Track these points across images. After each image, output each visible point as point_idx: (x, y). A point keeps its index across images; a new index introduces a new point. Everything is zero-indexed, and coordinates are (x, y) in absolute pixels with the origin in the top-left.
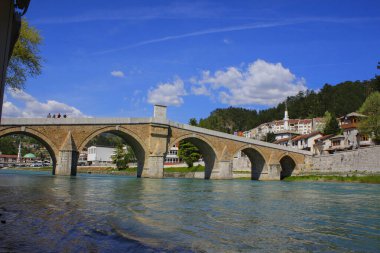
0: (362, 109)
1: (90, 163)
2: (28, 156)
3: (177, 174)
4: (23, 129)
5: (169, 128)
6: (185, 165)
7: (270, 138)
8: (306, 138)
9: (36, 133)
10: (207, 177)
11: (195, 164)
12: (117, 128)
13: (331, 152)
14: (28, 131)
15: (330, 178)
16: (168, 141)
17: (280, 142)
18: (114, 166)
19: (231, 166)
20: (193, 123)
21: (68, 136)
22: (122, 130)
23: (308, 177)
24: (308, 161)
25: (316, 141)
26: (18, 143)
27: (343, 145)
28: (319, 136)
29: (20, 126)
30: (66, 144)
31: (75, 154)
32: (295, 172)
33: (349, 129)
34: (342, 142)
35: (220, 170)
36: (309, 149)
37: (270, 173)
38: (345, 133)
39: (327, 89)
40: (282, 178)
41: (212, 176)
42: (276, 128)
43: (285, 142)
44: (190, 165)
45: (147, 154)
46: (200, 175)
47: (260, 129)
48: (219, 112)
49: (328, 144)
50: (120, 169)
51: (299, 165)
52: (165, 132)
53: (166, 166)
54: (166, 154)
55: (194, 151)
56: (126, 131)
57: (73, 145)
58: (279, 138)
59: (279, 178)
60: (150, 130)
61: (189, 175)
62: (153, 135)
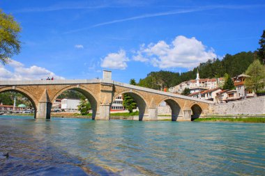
0: (247, 72)
1: (63, 110)
2: (20, 106)
3: (121, 117)
4: (13, 88)
5: (113, 86)
6: (127, 111)
7: (187, 92)
8: (210, 92)
9: (22, 91)
10: (141, 119)
11: (134, 111)
12: (78, 86)
13: (227, 101)
14: (17, 89)
15: (225, 120)
16: (113, 95)
17: (193, 95)
18: (79, 112)
19: (156, 112)
20: (133, 82)
21: (45, 92)
22: (81, 87)
23: (210, 119)
24: (210, 108)
25: (217, 94)
26: (13, 97)
27: (235, 96)
28: (220, 91)
29: (12, 86)
30: (43, 98)
31: (49, 105)
32: (202, 115)
33: (240, 86)
34: (235, 95)
35: (149, 114)
36: (212, 100)
37: (184, 116)
38: (237, 88)
39: (228, 57)
40: (192, 120)
41: (144, 118)
42: (191, 85)
43: (196, 95)
44: (131, 111)
45: (98, 104)
46: (136, 118)
47: (181, 86)
48: (153, 74)
49: (225, 96)
50: (83, 114)
51: (205, 111)
52: (111, 89)
53: (111, 112)
54: (111, 104)
55: (133, 102)
56: (84, 89)
57: (48, 98)
58: (192, 92)
59: (190, 119)
60: (101, 88)
61: (130, 118)
62: (102, 91)
